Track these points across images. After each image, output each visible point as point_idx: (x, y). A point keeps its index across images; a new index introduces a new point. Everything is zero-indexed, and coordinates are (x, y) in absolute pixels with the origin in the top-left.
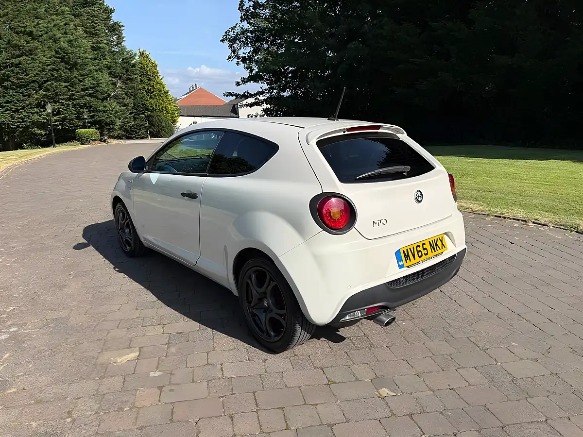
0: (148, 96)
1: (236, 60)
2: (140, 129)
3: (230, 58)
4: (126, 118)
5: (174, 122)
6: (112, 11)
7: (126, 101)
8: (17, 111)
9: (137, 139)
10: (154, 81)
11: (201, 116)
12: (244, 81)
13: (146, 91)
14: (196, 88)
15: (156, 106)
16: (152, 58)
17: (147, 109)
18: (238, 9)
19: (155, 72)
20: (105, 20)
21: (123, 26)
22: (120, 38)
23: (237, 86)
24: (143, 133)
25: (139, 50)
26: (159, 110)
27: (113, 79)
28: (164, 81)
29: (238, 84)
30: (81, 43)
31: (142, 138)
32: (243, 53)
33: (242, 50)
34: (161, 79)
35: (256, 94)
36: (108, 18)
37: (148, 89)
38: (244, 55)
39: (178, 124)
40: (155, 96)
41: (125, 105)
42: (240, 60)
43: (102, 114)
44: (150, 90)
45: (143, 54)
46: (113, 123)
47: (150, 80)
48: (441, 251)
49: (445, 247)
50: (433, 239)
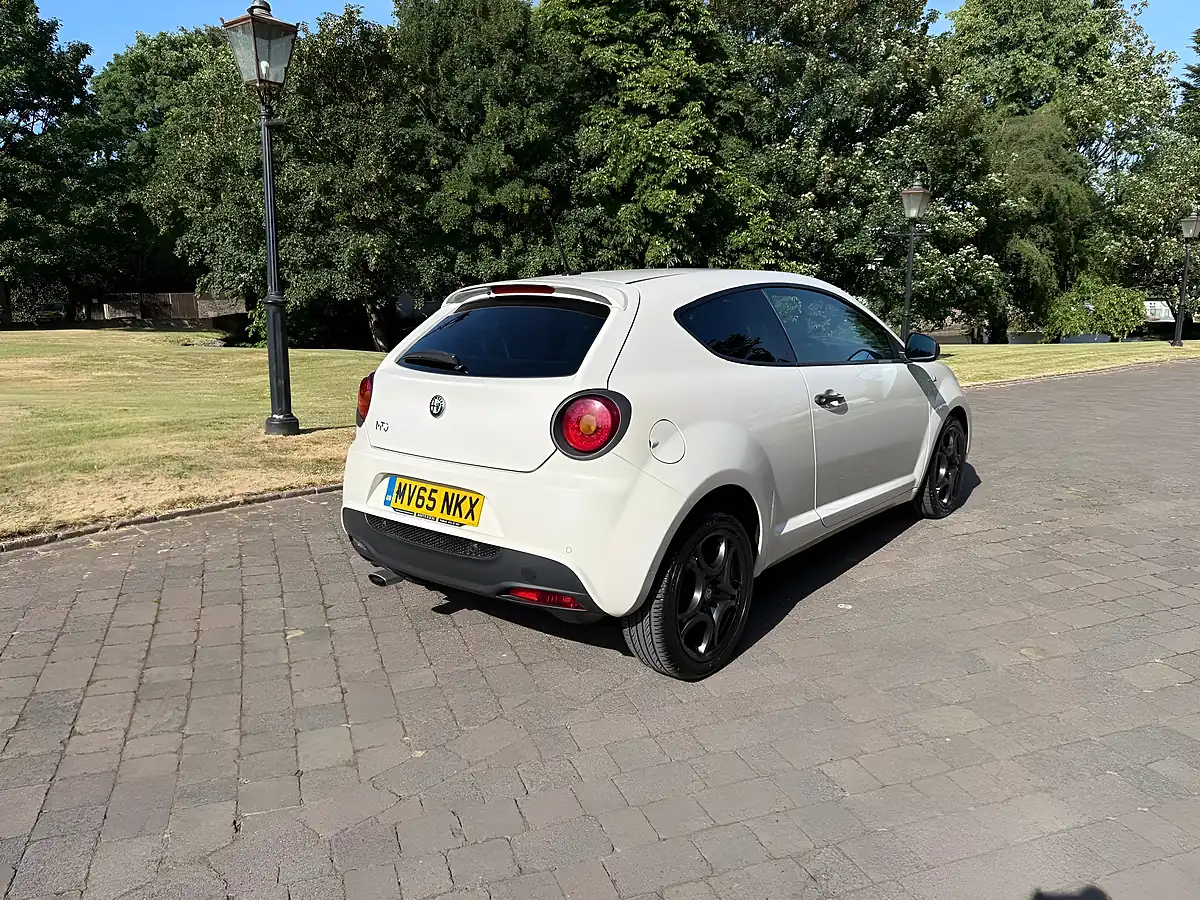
48: (461, 521)
49: (473, 519)
50: (457, 492)
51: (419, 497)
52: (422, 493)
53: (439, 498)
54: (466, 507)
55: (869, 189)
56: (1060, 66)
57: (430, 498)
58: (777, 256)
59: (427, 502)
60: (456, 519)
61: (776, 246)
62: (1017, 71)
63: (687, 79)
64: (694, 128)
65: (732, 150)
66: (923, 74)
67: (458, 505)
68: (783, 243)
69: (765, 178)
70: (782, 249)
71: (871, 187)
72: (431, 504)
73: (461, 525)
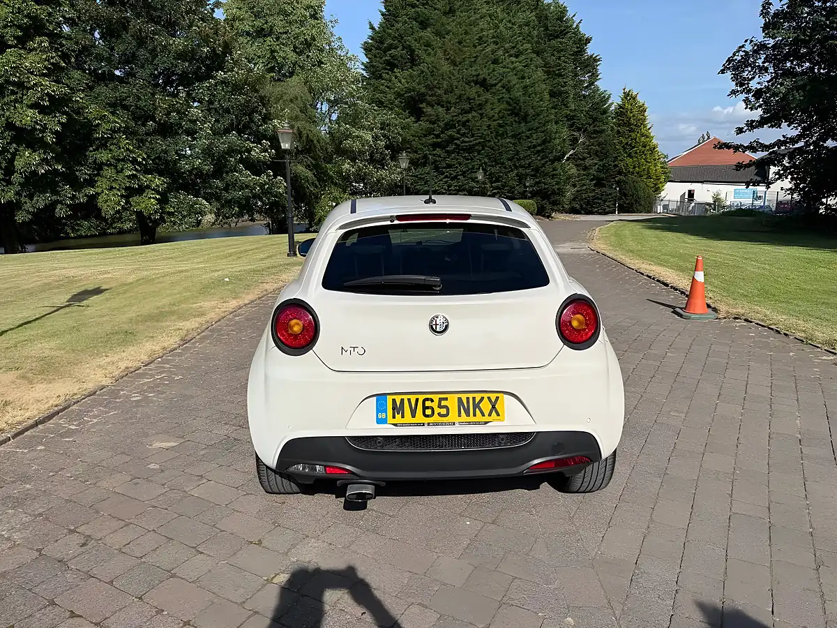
0: (626, 153)
1: (743, 96)
2: (605, 201)
3: (733, 92)
4: (584, 185)
5: (658, 190)
6: (588, 40)
7: (588, 162)
8: (455, 177)
9: (600, 214)
10: (638, 132)
11: (702, 182)
12: (751, 125)
13: (623, 147)
14: (708, 139)
15: (633, 168)
16: (640, 99)
17: (620, 173)
18: (761, 14)
19: (641, 119)
20: (576, 54)
21: (599, 60)
22: (594, 76)
23: (738, 134)
24: (608, 206)
25: (624, 90)
26: (638, 173)
27: (575, 134)
28: (653, 133)
29: (740, 131)
30: (537, 89)
31: (606, 213)
32: (759, 83)
33: (757, 79)
34: (649, 129)
35: (772, 146)
36: (581, 51)
37: (627, 143)
38: (759, 87)
39: (663, 194)
40: (636, 153)
41: (586, 168)
42: (750, 95)
43: (549, 180)
44: (630, 145)
45: (628, 95)
46: (561, 192)
47: (632, 131)
48: (486, 418)
49: (498, 415)
50: (471, 396)
51: (425, 408)
52: (428, 404)
53: (452, 403)
54: (486, 406)
55: (194, 122)
56: (296, 52)
57: (440, 406)
58: (136, 170)
59: (437, 410)
60: (479, 418)
61: (134, 161)
62: (273, 52)
63: (28, 16)
64: (45, 60)
65: (78, 80)
66: (219, 45)
67: (476, 406)
68: (140, 160)
69: (114, 106)
70: (140, 164)
71: (195, 121)
72: (443, 411)
73: (486, 423)
